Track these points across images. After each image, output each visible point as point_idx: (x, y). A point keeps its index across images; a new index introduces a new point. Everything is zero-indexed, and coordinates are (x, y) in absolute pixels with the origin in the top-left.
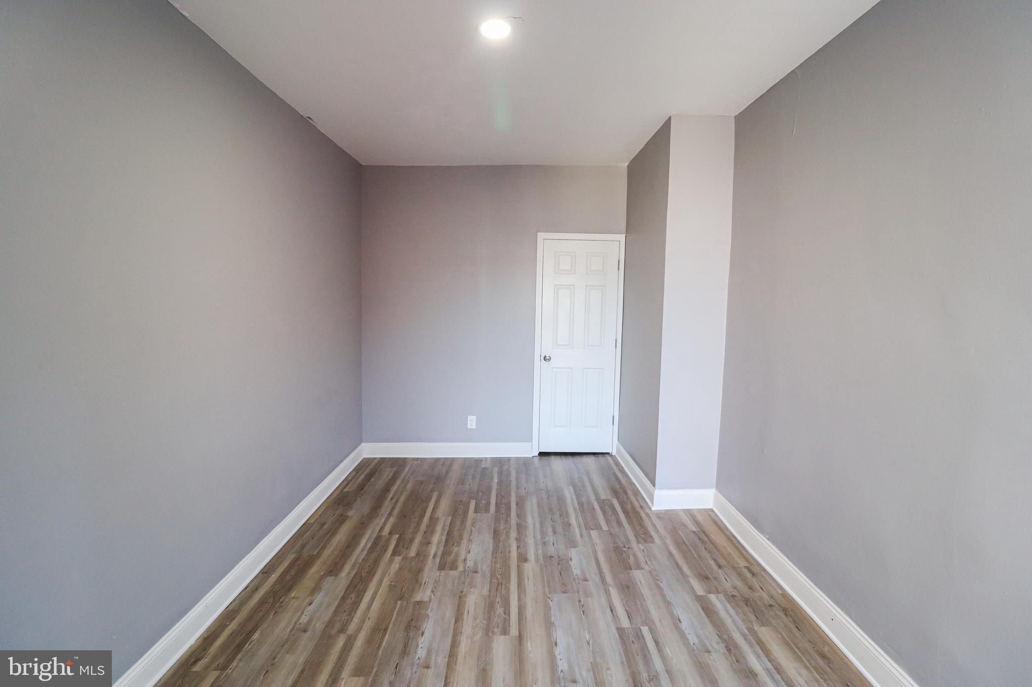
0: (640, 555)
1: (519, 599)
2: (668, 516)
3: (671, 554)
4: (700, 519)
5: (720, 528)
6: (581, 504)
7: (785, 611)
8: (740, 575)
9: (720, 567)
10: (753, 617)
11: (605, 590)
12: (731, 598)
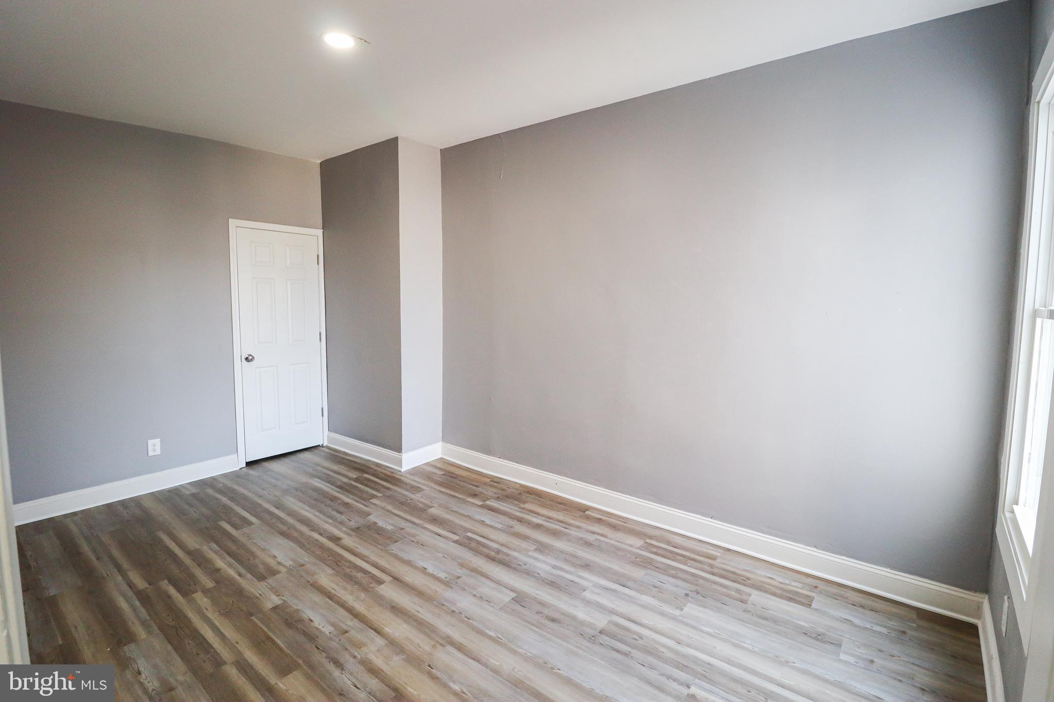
0: (423, 500)
1: (367, 562)
2: (416, 471)
3: (440, 491)
4: (439, 465)
5: (457, 467)
6: (340, 487)
7: (528, 492)
8: (491, 486)
9: (477, 486)
10: (516, 502)
11: (422, 527)
12: (498, 499)
